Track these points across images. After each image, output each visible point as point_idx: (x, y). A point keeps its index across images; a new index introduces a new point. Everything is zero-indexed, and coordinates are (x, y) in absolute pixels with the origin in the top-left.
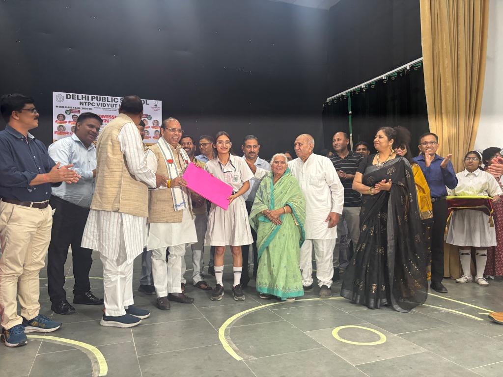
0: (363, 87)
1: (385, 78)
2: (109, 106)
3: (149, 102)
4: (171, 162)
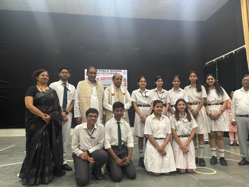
2: (106, 73)
3: (122, 70)
4: (113, 95)
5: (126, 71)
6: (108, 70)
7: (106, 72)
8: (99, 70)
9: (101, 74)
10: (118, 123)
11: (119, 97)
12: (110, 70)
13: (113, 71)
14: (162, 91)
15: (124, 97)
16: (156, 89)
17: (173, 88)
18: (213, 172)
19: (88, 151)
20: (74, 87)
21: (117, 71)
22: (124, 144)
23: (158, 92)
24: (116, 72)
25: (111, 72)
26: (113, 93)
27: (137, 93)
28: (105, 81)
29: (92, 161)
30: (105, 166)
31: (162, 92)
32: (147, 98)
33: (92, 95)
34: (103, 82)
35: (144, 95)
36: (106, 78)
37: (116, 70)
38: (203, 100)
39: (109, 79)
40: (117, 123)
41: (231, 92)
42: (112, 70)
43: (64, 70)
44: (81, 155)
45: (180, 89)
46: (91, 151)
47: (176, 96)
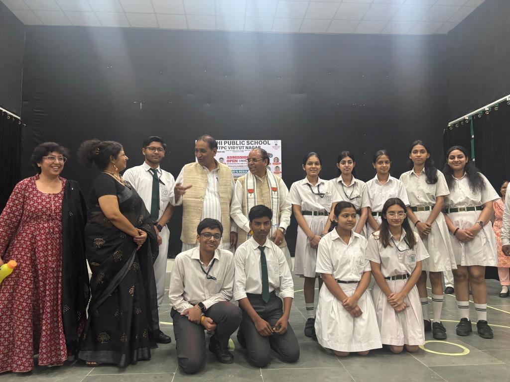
2: (238, 148)
3: (270, 142)
4: (251, 191)
5: (279, 142)
6: (241, 141)
7: (237, 146)
8: (223, 141)
9: (228, 149)
10: (262, 249)
11: (263, 197)
12: (246, 141)
13: (252, 143)
14: (353, 183)
15: (275, 196)
16: (340, 178)
17: (376, 176)
18: (463, 351)
19: (201, 305)
20: (172, 177)
21: (261, 143)
22: (274, 292)
23: (345, 184)
24: (257, 146)
25: (249, 146)
26: (251, 187)
27: (302, 187)
28: (236, 163)
29: (209, 325)
30: (235, 334)
31: (353, 185)
32: (322, 197)
33: (207, 191)
34: (232, 165)
35: (316, 191)
36: (239, 157)
37: (259, 141)
38: (440, 200)
39: (243, 159)
40: (259, 247)
41: (502, 184)
42: (250, 141)
43: (155, 144)
44: (188, 312)
45: (390, 178)
46: (208, 304)
47: (384, 193)
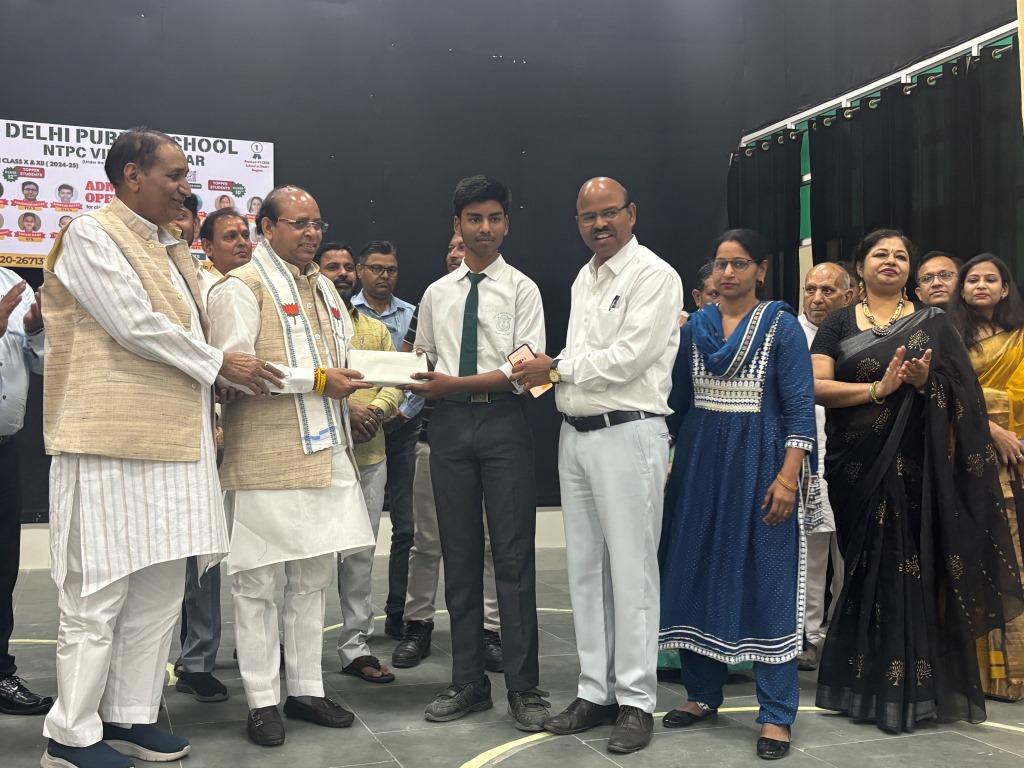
0: (844, 106)
1: (909, 81)
4: (292, 311)
5: (267, 149)
9: (89, 157)
24: (194, 155)
